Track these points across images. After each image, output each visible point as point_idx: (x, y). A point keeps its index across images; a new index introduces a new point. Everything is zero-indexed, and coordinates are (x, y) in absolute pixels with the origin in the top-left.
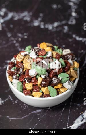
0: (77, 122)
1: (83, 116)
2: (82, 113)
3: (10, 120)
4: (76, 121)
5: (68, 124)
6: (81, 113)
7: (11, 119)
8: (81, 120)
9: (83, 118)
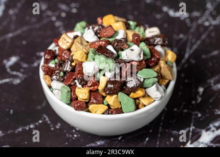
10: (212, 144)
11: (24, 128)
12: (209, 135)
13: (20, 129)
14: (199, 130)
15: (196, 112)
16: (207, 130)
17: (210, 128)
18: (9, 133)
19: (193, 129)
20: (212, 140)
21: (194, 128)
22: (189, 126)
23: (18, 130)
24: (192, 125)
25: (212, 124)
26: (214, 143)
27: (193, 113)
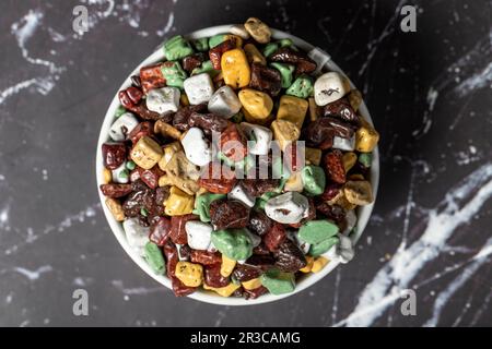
0: (369, 299)
1: (390, 271)
2: (388, 257)
3: (126, 298)
4: (365, 298)
5: (335, 308)
6: (384, 256)
7: (129, 291)
8: (384, 288)
9: (389, 282)
10: (448, 248)
11: (74, 218)
12: (443, 223)
13: (68, 223)
14: (424, 211)
15: (420, 162)
16: (441, 210)
17: (446, 205)
18: (46, 232)
19: (412, 209)
20: (447, 237)
21: (413, 204)
22: (405, 203)
23: (64, 224)
24: (410, 198)
25: (451, 193)
26: (453, 245)
27: (414, 164)
